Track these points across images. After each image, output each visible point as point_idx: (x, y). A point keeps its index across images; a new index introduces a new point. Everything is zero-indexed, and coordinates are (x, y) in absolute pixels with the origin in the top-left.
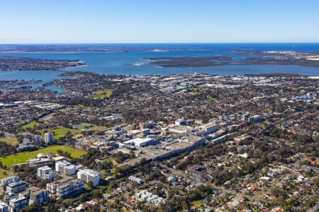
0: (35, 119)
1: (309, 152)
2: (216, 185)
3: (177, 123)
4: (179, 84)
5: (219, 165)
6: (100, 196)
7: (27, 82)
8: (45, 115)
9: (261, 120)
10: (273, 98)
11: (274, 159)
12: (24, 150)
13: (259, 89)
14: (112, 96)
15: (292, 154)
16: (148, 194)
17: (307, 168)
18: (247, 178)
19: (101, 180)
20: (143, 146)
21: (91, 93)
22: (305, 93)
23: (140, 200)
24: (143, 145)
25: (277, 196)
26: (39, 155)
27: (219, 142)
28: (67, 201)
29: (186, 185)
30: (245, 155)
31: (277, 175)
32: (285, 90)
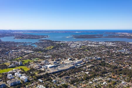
0: (21, 56)
1: (114, 72)
2: (70, 84)
5: (76, 76)
6: (25, 86)
7: (27, 43)
8: (26, 55)
10: (110, 51)
11: (98, 75)
12: (10, 67)
14: (52, 49)
15: (107, 73)
18: (84, 82)
19: (28, 80)
20: (50, 68)
21: (46, 47)
22: (124, 49)
26: (14, 70)
27: (80, 67)
28: (12, 87)
29: (59, 83)
30: (88, 73)
31: (96, 81)
32: (117, 48)
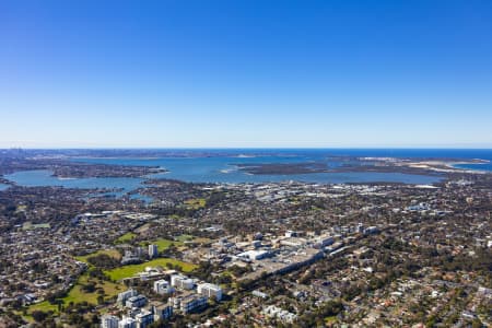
0: (129, 230)
1: (436, 266)
2: (346, 300)
3: (288, 235)
4: (276, 192)
5: (344, 279)
6: (226, 312)
8: (139, 226)
9: (377, 232)
10: (385, 208)
11: (401, 274)
12: (129, 263)
13: (365, 199)
14: (207, 206)
15: (419, 268)
16: (277, 310)
17: (440, 283)
18: (377, 293)
19: (223, 295)
20: (259, 260)
21: (182, 202)
22: (417, 203)
23: (270, 315)
24: (259, 258)
25: (415, 312)
26: (148, 269)
27: (338, 255)
28: (193, 316)
29: (315, 300)
30: (369, 269)
31: (408, 290)
32: (395, 200)
